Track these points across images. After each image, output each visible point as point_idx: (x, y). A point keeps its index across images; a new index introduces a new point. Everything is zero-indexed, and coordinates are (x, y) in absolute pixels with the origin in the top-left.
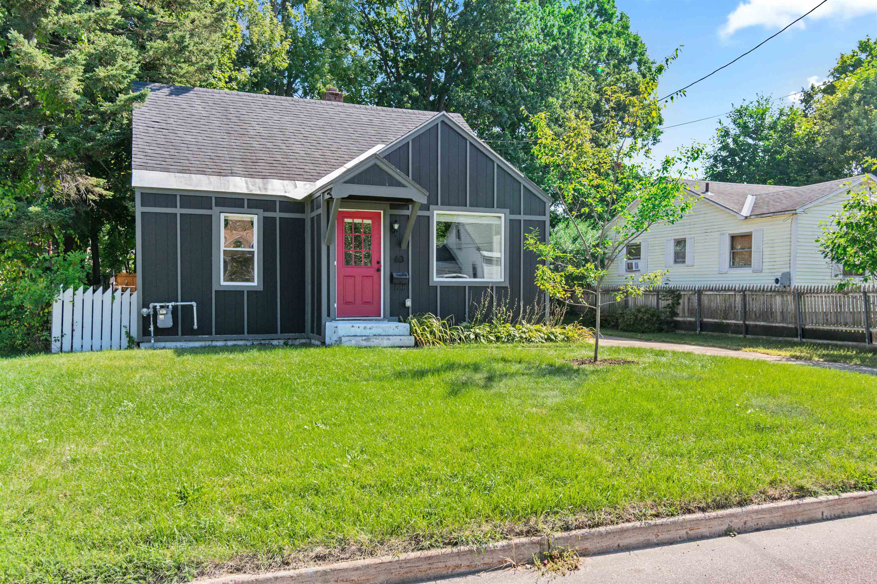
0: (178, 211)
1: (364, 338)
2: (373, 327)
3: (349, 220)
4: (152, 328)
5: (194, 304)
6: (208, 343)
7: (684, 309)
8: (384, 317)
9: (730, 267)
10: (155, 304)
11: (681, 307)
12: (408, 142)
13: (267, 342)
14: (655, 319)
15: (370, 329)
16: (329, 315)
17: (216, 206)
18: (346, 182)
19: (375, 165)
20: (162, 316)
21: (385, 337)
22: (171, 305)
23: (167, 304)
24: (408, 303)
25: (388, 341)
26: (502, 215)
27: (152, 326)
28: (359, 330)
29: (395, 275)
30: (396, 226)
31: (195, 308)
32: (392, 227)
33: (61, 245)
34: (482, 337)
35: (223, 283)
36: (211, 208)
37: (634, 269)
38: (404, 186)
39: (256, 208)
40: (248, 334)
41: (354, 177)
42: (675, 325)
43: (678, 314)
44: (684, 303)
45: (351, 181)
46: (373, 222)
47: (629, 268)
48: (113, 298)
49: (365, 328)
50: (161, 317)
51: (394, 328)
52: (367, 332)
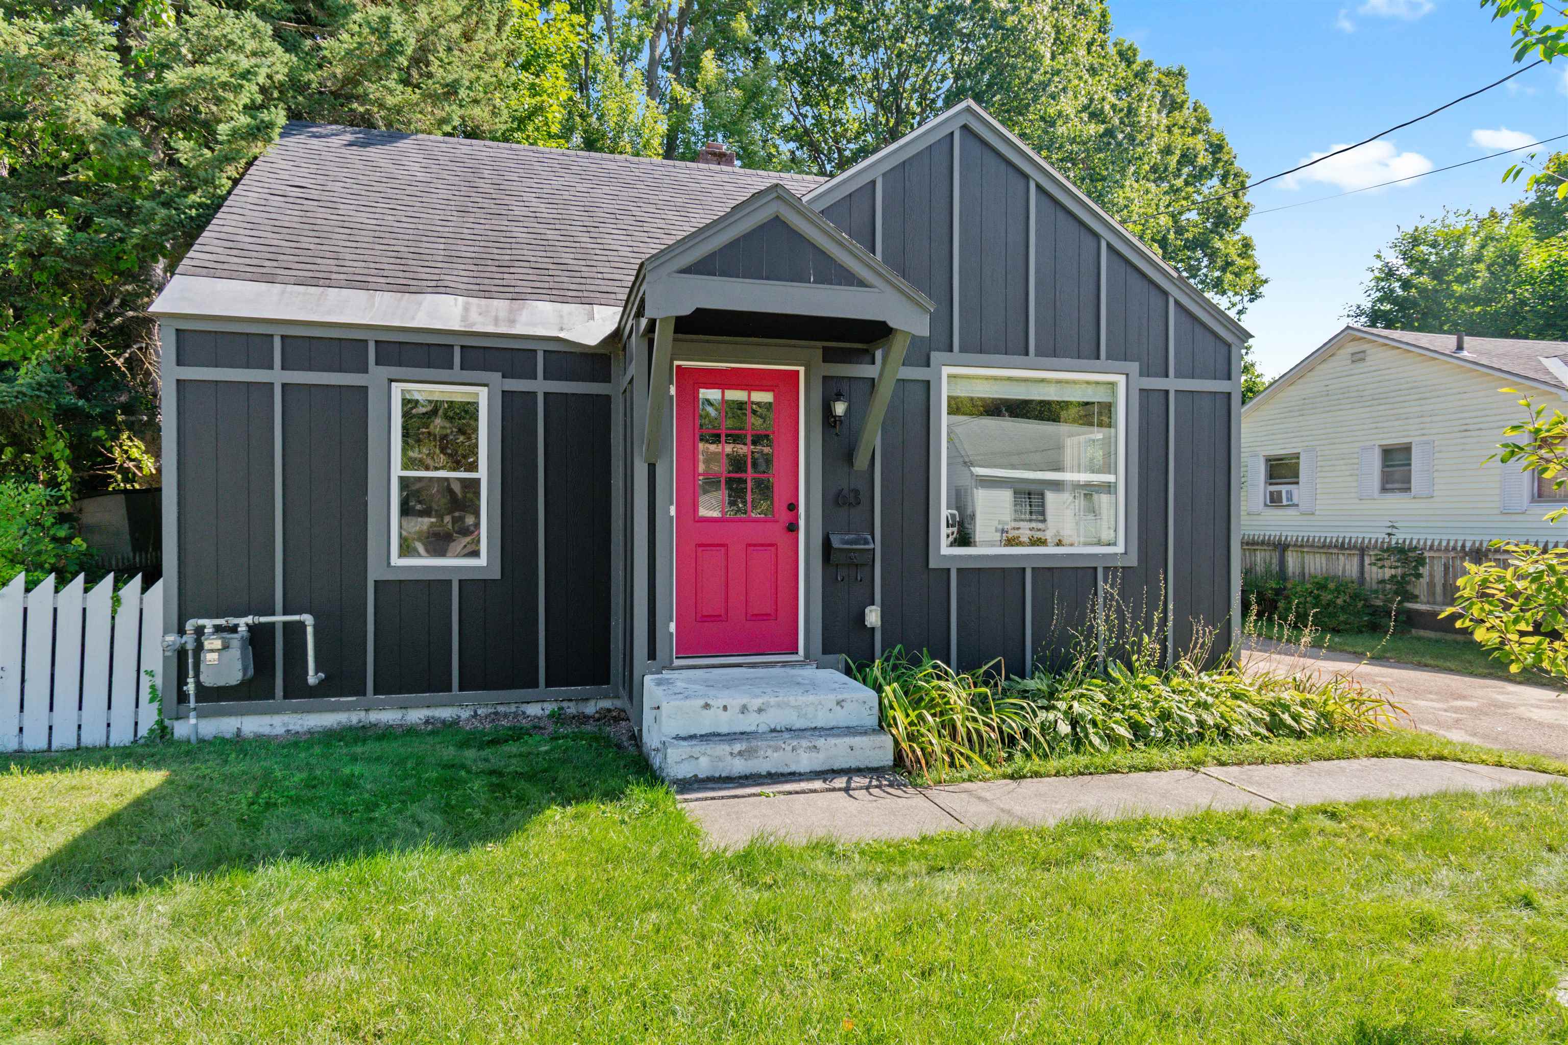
0: (277, 376)
1: (737, 747)
2: (768, 705)
3: (714, 394)
4: (191, 688)
5: (308, 619)
6: (354, 718)
7: (1431, 585)
8: (807, 656)
9: (1533, 501)
10: (201, 622)
11: (1424, 581)
12: (873, 183)
13: (513, 708)
14: (1360, 604)
15: (760, 711)
16: (652, 655)
17: (377, 364)
18: (687, 270)
19: (777, 220)
20: (215, 656)
21: (805, 743)
22: (243, 623)
23: (233, 621)
24: (873, 617)
25: (814, 754)
26: (1121, 380)
27: (191, 680)
28: (724, 716)
29: (836, 542)
30: (840, 408)
31: (310, 630)
32: (827, 411)
33: (62, 465)
34: (1091, 730)
35: (396, 561)
36: (365, 371)
37: (1285, 502)
38: (862, 283)
39: (485, 368)
40: (461, 689)
41: (712, 256)
42: (1409, 618)
43: (1417, 597)
44: (1432, 576)
45: (702, 267)
46: (775, 397)
47: (1275, 500)
48: (116, 601)
49: (744, 709)
50: (210, 658)
51: (833, 705)
52: (749, 723)
